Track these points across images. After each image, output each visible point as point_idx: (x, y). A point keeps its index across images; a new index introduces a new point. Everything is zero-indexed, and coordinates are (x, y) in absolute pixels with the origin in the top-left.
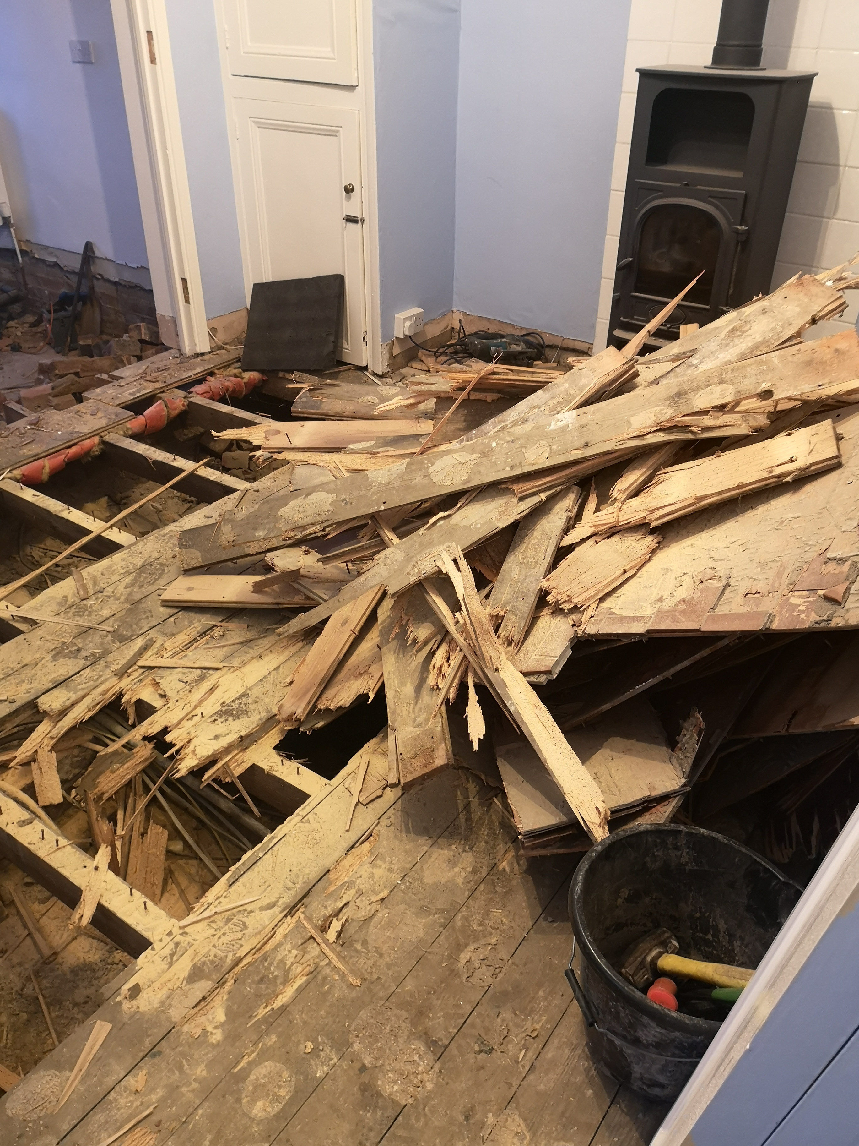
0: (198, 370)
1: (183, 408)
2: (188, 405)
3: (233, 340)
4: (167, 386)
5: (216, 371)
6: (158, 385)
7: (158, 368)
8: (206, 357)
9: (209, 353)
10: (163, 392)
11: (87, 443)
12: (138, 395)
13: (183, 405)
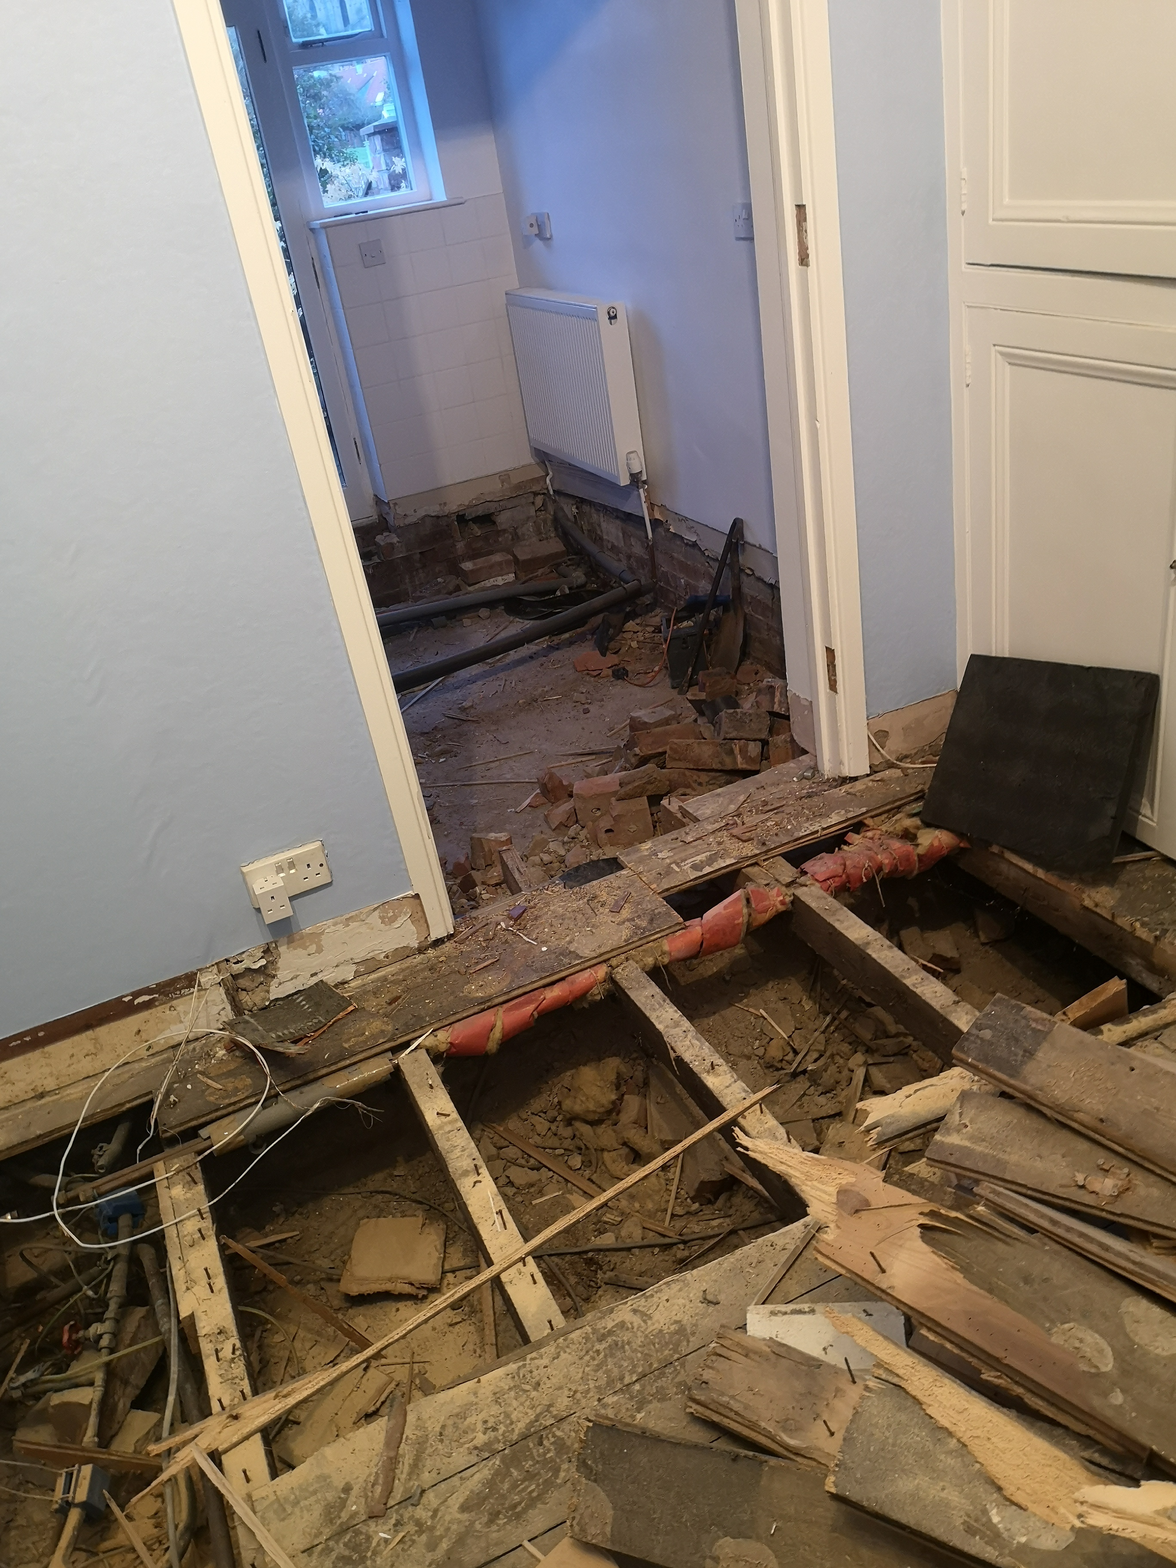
0: (834, 818)
1: (781, 908)
2: (792, 902)
3: (922, 750)
4: (766, 852)
5: (869, 822)
6: (750, 849)
7: (765, 803)
8: (859, 786)
9: (868, 775)
10: (756, 864)
11: (583, 979)
12: (707, 870)
13: (783, 903)
